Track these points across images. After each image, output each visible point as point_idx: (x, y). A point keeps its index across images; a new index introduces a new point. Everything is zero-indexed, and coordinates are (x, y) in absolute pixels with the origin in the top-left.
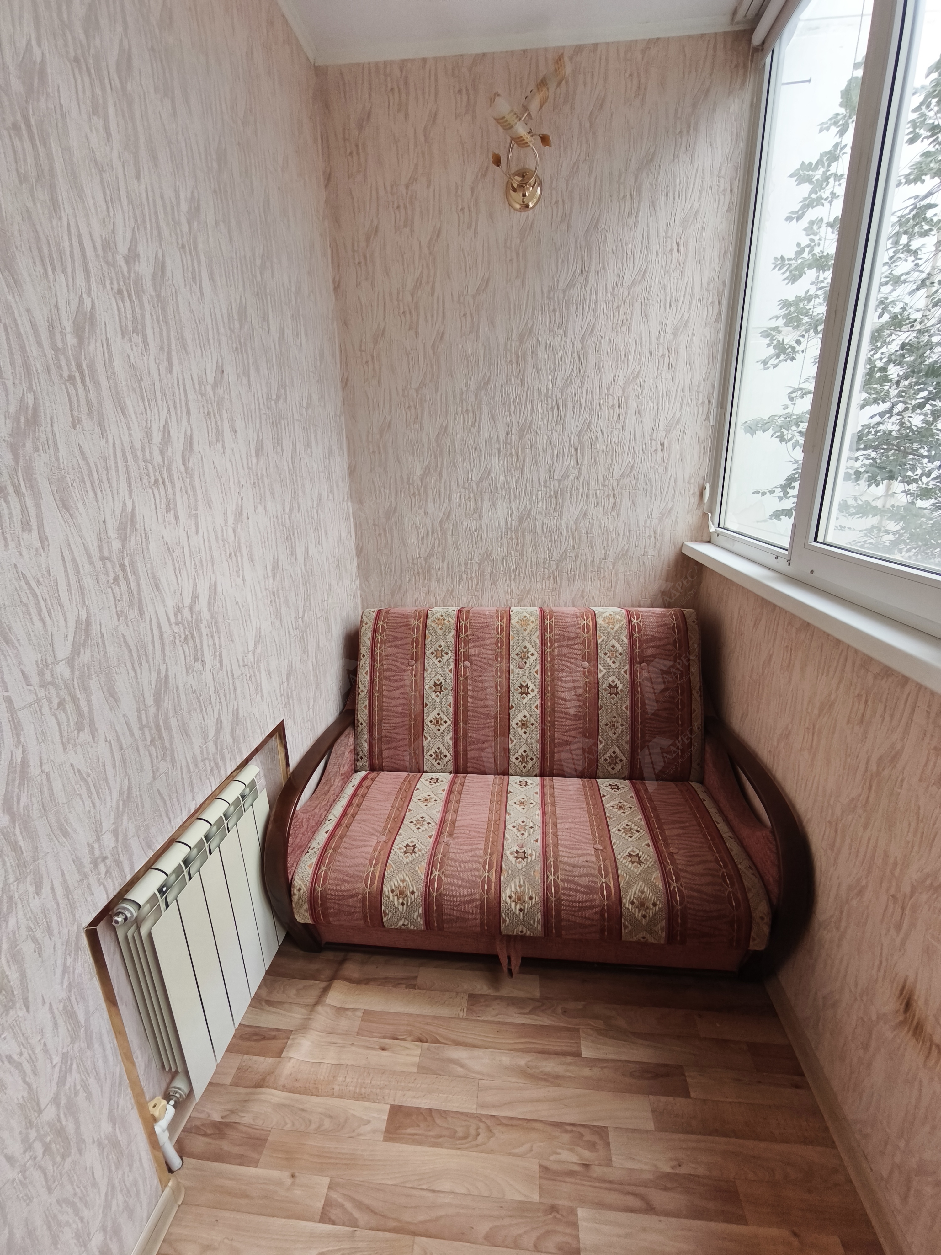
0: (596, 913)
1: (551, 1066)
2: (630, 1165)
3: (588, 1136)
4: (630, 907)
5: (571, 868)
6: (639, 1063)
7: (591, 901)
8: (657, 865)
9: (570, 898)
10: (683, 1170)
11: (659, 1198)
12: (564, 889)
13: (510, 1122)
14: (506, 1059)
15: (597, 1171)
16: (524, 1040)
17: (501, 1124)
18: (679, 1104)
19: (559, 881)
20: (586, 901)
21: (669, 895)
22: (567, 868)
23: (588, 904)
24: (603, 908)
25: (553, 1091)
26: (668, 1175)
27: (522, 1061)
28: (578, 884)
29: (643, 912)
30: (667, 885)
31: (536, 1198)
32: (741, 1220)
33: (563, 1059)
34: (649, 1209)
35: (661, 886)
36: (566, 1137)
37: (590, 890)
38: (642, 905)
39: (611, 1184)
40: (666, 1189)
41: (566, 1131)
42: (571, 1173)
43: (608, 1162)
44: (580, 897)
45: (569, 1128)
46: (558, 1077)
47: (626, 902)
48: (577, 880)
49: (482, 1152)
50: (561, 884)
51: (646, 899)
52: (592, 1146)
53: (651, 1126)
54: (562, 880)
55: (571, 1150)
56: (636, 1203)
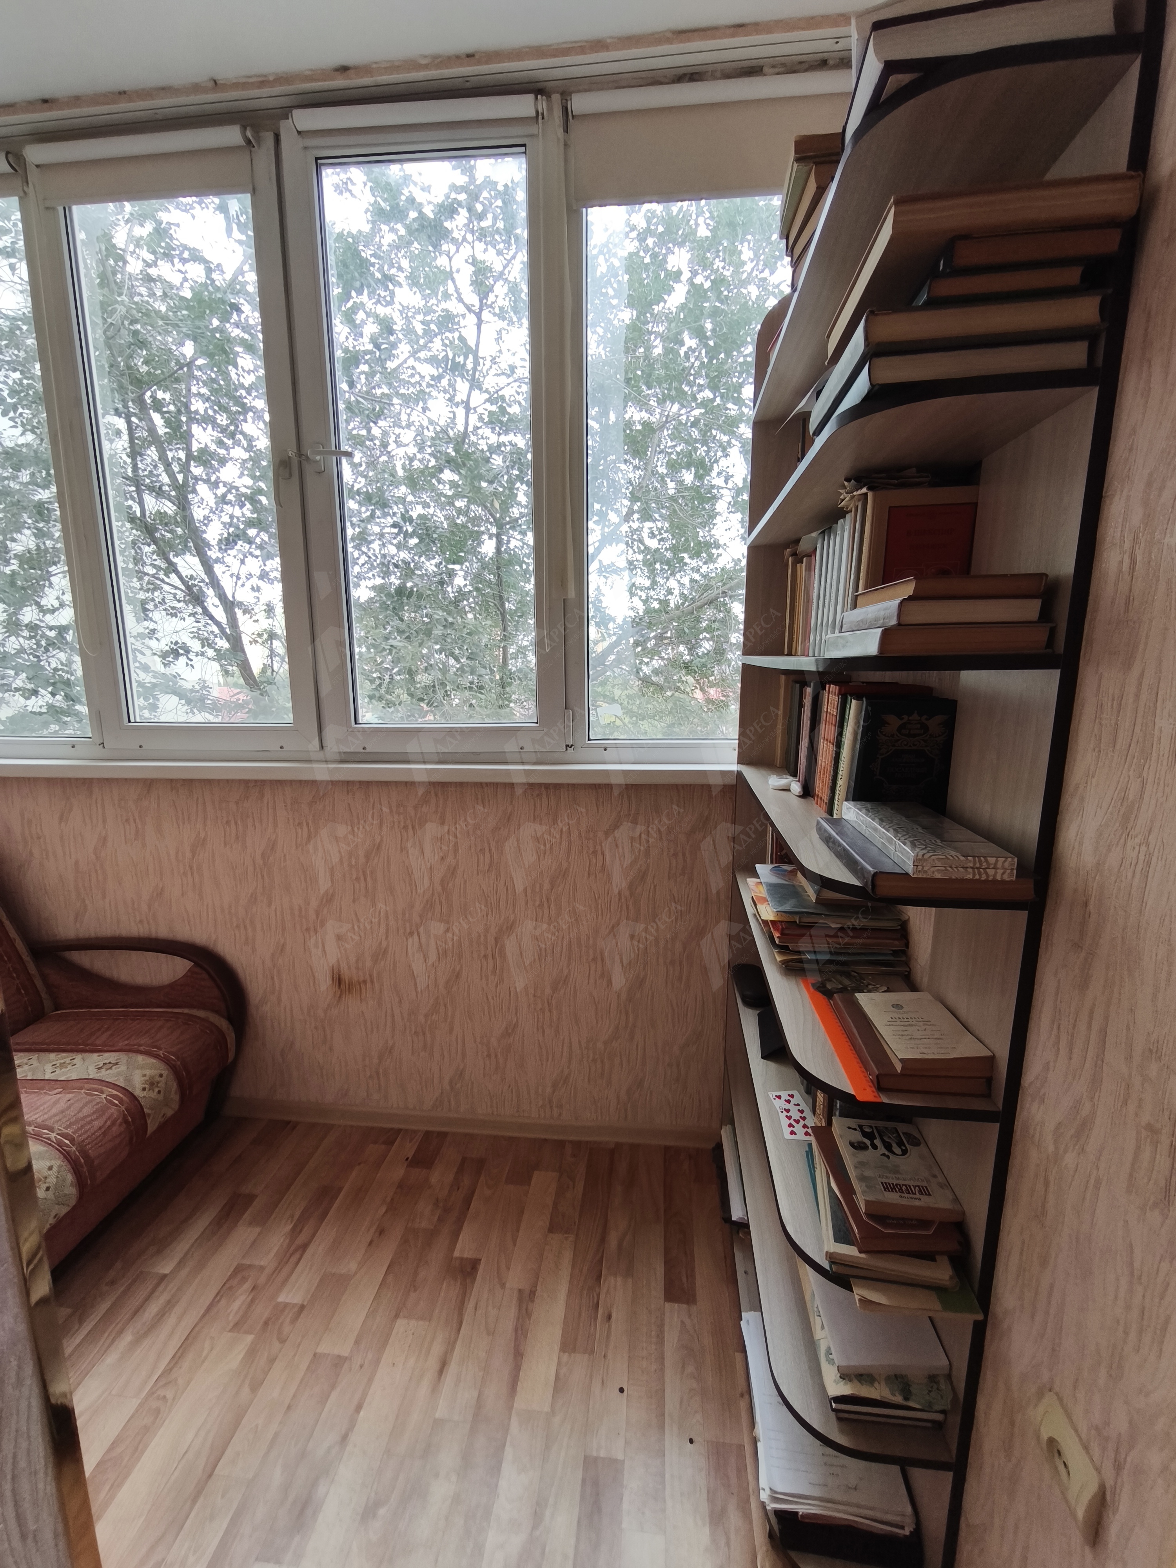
0: (120, 1125)
1: (153, 1308)
2: (272, 1254)
3: (234, 1282)
4: (145, 1094)
5: (61, 1116)
6: (209, 1225)
7: (109, 1118)
8: (131, 1054)
9: (89, 1133)
10: (296, 1217)
11: (301, 1239)
12: (74, 1133)
13: (174, 1362)
14: (111, 1358)
15: (262, 1279)
16: (106, 1335)
17: (171, 1369)
18: (257, 1204)
19: (65, 1131)
20: (106, 1122)
21: (166, 1060)
22: (57, 1118)
23: (109, 1123)
24: (124, 1115)
25: (178, 1310)
26: (293, 1229)
27: (128, 1337)
28: (86, 1117)
29: (156, 1090)
30: (156, 1056)
31: (250, 1338)
32: (340, 1189)
33: (156, 1294)
34: (304, 1247)
35: (153, 1061)
36: (223, 1302)
37: (100, 1111)
38: (152, 1084)
39: (277, 1270)
40: (301, 1231)
41: (219, 1301)
42: (253, 1301)
43: (262, 1268)
44: (97, 1124)
45: (218, 1298)
46: (169, 1302)
47: (138, 1093)
48: (81, 1115)
49: (183, 1392)
50: (69, 1131)
51: (152, 1077)
52: (244, 1280)
53: (257, 1230)
54: (66, 1128)
55: (234, 1301)
56: (297, 1255)
